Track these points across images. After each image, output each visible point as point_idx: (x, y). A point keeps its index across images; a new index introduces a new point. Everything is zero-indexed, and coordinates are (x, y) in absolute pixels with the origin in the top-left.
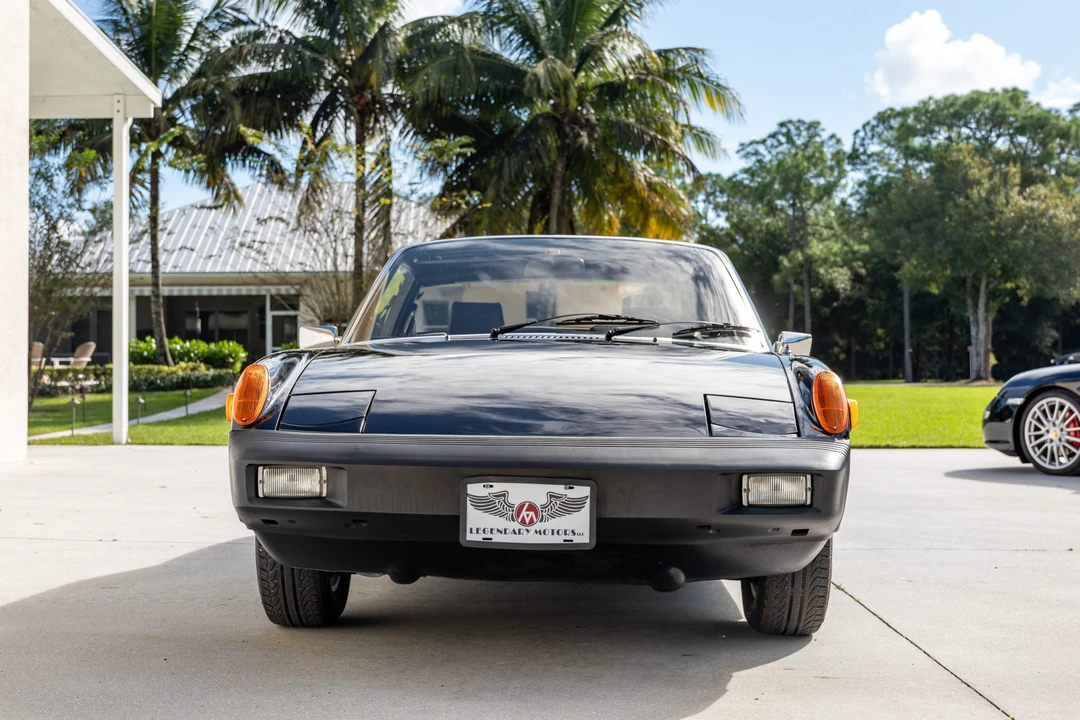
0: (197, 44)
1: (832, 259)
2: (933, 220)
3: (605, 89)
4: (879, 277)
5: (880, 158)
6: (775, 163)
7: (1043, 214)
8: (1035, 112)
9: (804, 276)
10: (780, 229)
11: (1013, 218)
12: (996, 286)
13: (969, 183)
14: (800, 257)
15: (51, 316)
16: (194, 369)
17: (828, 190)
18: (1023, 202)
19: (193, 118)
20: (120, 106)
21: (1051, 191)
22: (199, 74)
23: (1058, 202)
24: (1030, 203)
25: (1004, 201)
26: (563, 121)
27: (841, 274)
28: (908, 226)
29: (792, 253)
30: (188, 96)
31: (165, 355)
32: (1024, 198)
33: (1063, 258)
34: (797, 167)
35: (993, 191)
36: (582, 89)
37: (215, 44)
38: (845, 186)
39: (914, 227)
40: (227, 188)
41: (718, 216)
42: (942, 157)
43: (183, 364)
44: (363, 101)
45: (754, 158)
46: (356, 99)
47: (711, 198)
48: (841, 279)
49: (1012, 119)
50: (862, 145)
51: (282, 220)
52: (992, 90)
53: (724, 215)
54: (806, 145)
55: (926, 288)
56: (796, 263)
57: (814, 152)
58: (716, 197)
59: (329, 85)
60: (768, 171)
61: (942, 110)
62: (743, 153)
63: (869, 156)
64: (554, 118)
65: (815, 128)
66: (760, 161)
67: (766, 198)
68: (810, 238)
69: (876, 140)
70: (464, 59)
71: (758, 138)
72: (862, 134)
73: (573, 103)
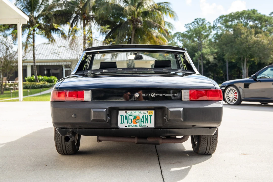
0: (43, 3)
1: (208, 53)
2: (232, 43)
3: (144, 13)
4: (220, 58)
5: (220, 28)
6: (194, 29)
7: (260, 41)
8: (259, 15)
9: (201, 58)
10: (195, 46)
11: (252, 43)
12: (249, 60)
13: (241, 34)
14: (200, 53)
15: (7, 71)
16: (44, 83)
17: (207, 36)
18: (255, 38)
19: (43, 21)
20: (19, 21)
21: (262, 35)
22: (44, 11)
23: (264, 38)
24: (257, 39)
25: (250, 38)
26: (134, 21)
27: (211, 57)
28: (226, 45)
29: (198, 52)
30: (41, 16)
31: (37, 80)
32: (256, 37)
33: (265, 53)
34: (199, 30)
35: (247, 36)
36: (138, 13)
37: (48, 3)
38: (211, 35)
39: (228, 45)
40: (52, 38)
41: (180, 43)
42: (235, 27)
43: (41, 82)
44: (85, 17)
45: (188, 28)
46: (83, 16)
47: (179, 38)
48: (211, 58)
49: (253, 17)
50: (216, 24)
51: (65, 47)
52: (248, 10)
53: (182, 42)
54: (202, 25)
55: (231, 60)
56: (199, 54)
57: (204, 26)
58: (180, 38)
59: (76, 13)
60: (192, 31)
61: (235, 15)
62: (186, 27)
63: (218, 27)
64: (132, 20)
65: (204, 20)
66: (190, 29)
67: (192, 38)
68: (203, 48)
69: (219, 23)
70: (109, 6)
71: (190, 23)
72: (215, 22)
73: (136, 17)
